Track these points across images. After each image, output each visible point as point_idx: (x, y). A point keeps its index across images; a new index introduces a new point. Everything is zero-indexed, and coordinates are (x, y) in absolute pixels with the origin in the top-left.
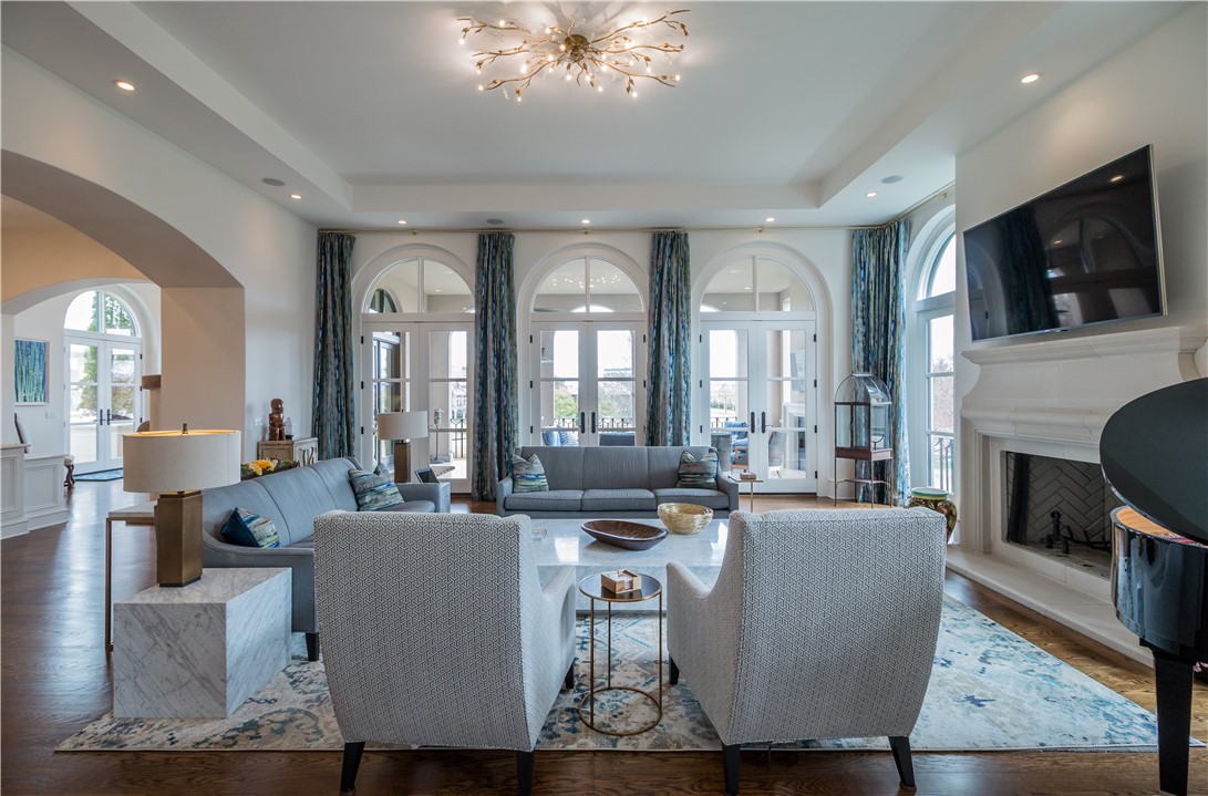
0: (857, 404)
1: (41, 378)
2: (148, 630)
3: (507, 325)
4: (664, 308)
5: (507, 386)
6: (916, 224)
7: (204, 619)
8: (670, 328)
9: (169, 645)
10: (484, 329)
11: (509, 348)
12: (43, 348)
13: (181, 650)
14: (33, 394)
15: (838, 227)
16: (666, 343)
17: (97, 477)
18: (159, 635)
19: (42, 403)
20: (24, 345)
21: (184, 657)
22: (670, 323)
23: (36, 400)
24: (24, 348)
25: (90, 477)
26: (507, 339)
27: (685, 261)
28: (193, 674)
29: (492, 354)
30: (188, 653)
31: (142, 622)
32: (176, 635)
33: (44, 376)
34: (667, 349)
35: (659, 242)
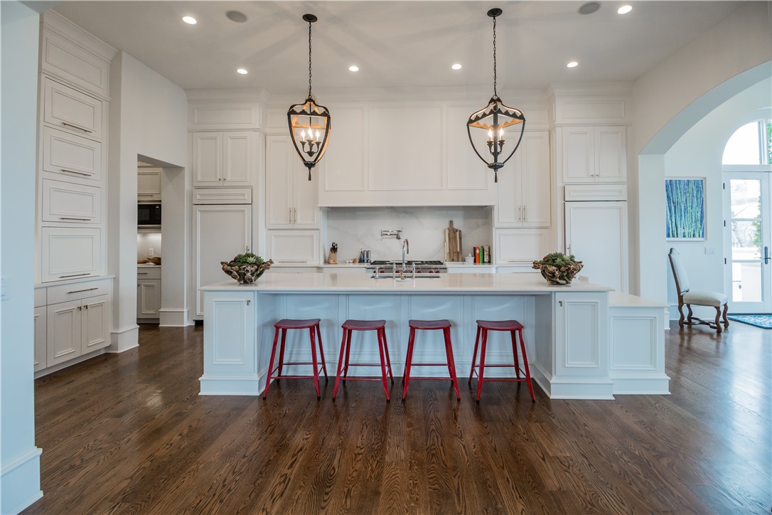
1: (699, 214)
12: (699, 186)
14: (691, 231)
17: (758, 320)
19: (701, 239)
20: (682, 183)
23: (694, 236)
24: (682, 186)
25: (751, 320)
33: (702, 212)
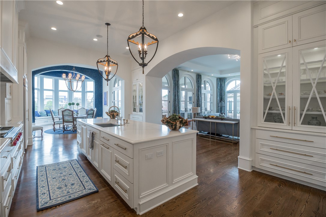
35: (198, 76)
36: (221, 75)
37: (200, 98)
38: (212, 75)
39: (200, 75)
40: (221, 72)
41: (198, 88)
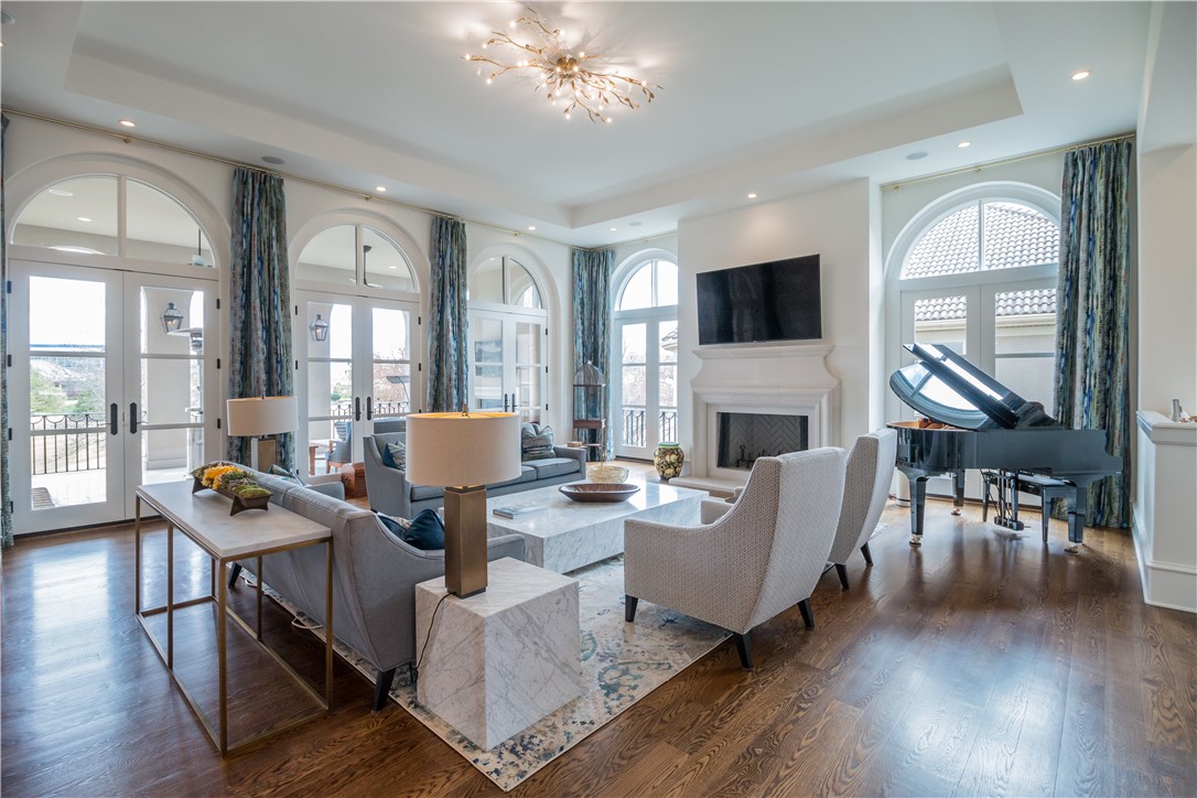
0: (579, 385)
2: (518, 634)
3: (278, 290)
4: (448, 293)
5: (282, 367)
6: (619, 254)
7: (563, 605)
8: (452, 314)
9: (536, 644)
10: (247, 292)
11: (282, 320)
13: (546, 644)
15: (565, 245)
16: (451, 328)
18: (527, 636)
21: (549, 650)
22: (453, 308)
26: (279, 308)
27: (463, 251)
28: (555, 665)
29: (260, 325)
30: (551, 646)
31: (511, 628)
32: (541, 629)
34: (451, 333)
35: (441, 226)
36: (573, 225)
37: (453, 343)
38: (531, 228)
39: (456, 225)
40: (575, 213)
41: (443, 291)
